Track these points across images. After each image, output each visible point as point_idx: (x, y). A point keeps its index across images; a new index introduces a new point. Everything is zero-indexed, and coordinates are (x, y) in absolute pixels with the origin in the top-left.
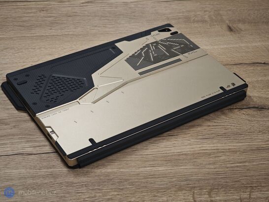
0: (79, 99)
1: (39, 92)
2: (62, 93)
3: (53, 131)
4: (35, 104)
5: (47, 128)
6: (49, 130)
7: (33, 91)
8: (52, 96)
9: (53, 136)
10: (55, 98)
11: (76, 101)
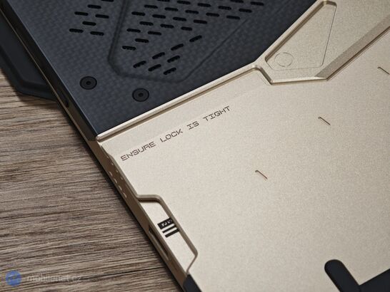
0: (267, 59)
1: (102, 25)
2: (198, 29)
3: (171, 220)
4: (88, 83)
5: (145, 206)
6: (155, 214)
7: (78, 22)
8: (156, 45)
9: (174, 244)
10: (170, 54)
11: (252, 65)
